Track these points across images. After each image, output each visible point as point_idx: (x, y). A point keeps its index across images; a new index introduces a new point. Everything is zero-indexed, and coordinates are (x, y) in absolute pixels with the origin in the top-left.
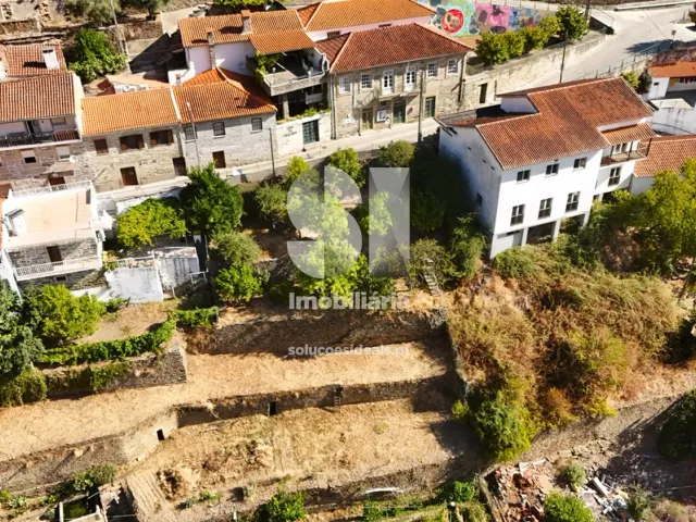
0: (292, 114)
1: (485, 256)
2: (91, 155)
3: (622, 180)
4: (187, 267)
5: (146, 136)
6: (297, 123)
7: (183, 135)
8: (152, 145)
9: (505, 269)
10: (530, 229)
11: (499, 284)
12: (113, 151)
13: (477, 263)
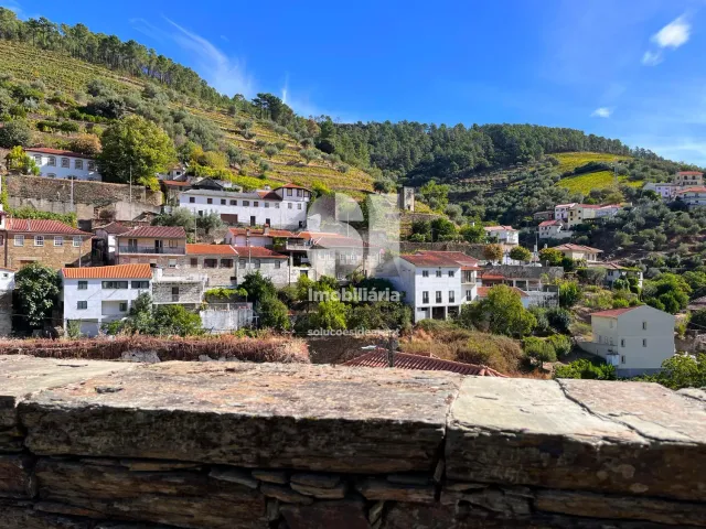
0: (295, 265)
1: (412, 321)
2: (187, 266)
3: (473, 298)
4: (245, 316)
5: (219, 261)
6: (298, 269)
7: (238, 264)
8: (221, 267)
9: (425, 326)
10: (434, 308)
11: (424, 334)
12: (200, 266)
13: (410, 325)
